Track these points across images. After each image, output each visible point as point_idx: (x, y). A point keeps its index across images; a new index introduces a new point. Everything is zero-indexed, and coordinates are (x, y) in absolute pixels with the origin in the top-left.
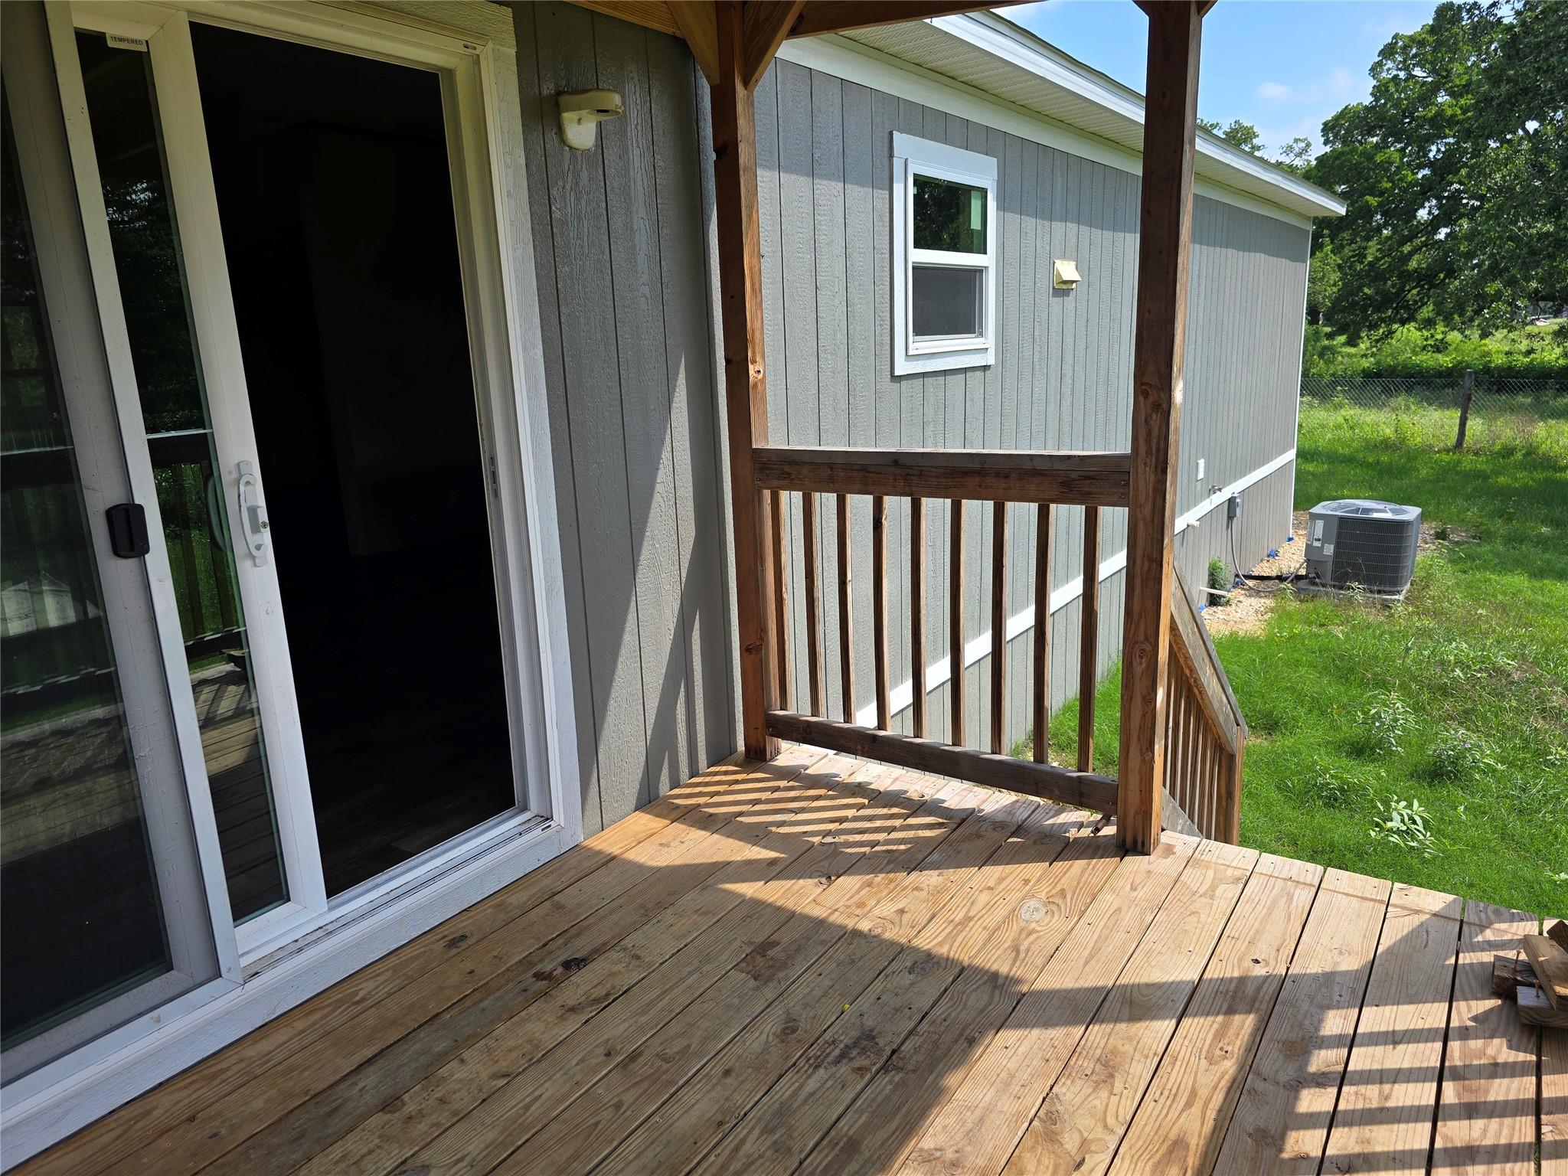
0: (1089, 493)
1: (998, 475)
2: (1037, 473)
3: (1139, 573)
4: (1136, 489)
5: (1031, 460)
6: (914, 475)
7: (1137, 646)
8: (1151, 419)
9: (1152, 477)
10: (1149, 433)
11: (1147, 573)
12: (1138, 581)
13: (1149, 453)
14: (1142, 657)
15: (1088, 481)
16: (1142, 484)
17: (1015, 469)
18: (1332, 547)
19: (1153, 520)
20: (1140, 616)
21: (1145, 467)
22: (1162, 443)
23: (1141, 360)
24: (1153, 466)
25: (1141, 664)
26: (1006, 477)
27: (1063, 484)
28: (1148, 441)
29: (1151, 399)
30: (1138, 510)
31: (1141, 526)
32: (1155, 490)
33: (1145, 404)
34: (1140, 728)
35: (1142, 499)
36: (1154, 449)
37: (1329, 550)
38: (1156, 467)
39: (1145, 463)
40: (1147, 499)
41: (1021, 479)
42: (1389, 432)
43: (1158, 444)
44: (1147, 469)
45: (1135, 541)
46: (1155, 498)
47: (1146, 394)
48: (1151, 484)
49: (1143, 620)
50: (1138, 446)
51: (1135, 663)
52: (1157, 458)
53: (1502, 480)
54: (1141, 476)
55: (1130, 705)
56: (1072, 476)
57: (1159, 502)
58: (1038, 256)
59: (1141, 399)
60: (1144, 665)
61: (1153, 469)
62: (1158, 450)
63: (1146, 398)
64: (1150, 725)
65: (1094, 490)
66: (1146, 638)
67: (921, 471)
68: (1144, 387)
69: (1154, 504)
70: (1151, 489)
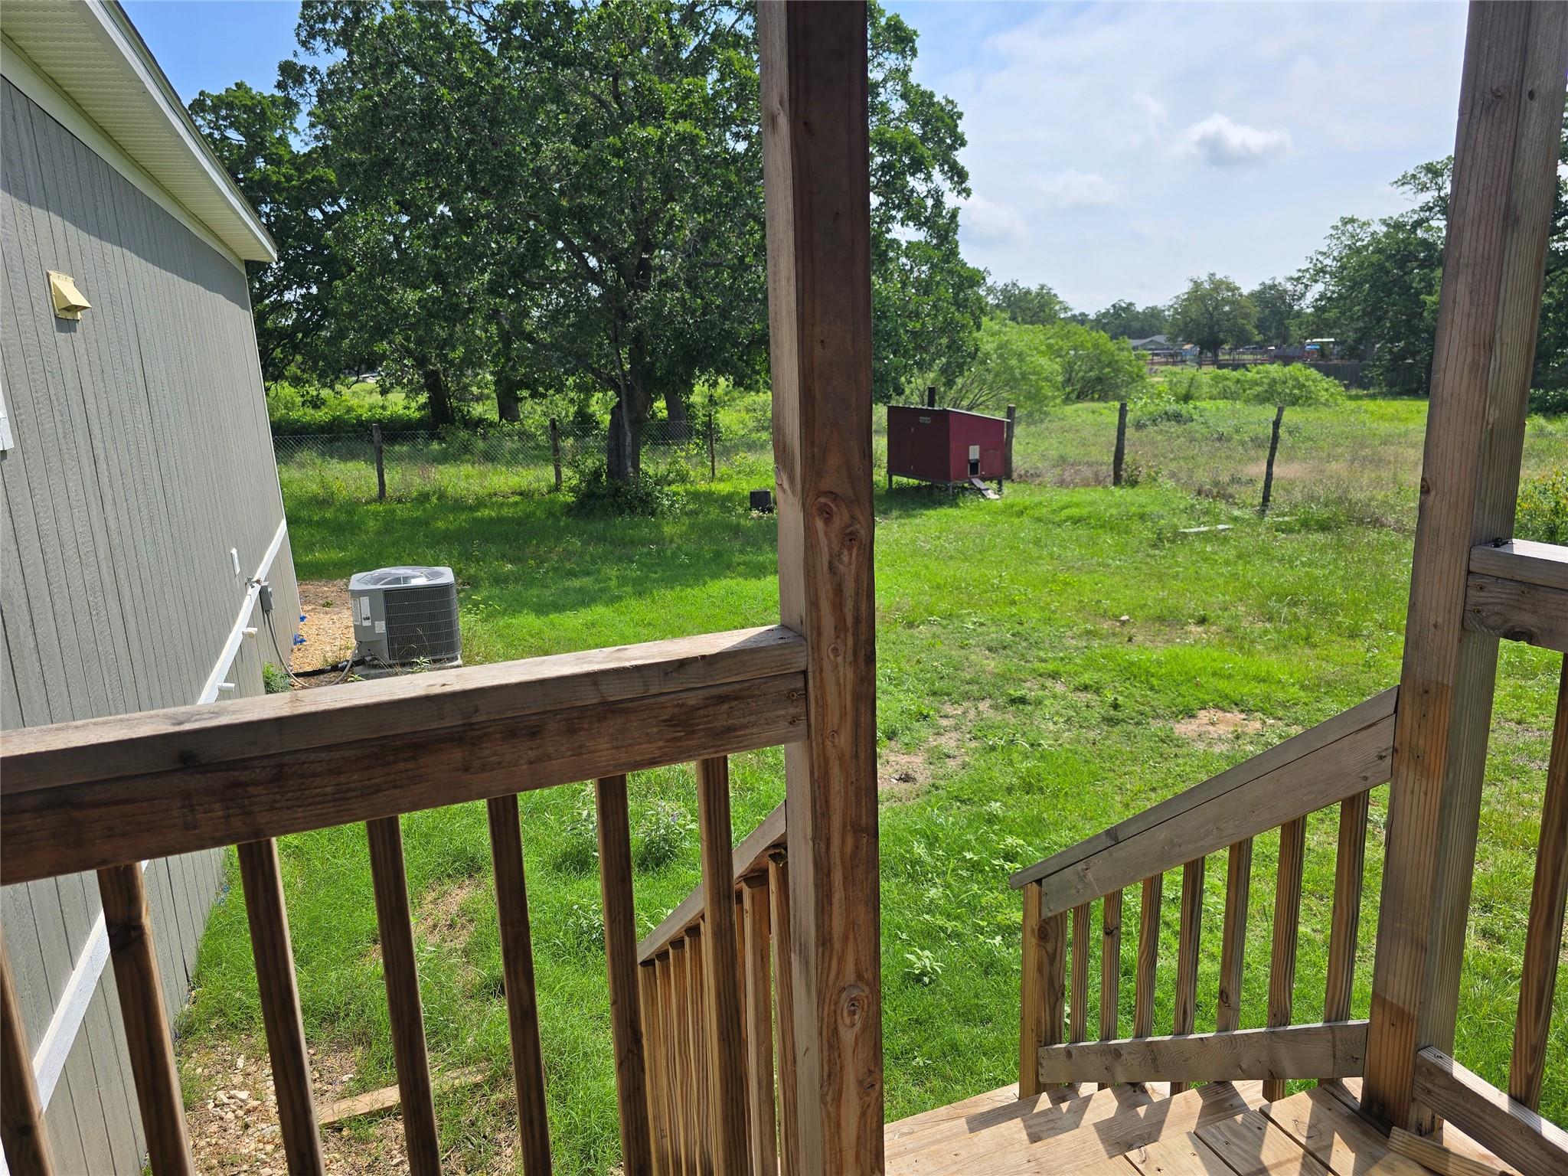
0: (730, 730)
1: (512, 732)
2: (609, 709)
3: (838, 862)
4: (822, 704)
5: (596, 684)
6: (254, 783)
7: (844, 995)
8: (841, 561)
9: (850, 675)
10: (838, 590)
11: (854, 856)
12: (837, 877)
13: (840, 629)
14: (854, 1013)
15: (725, 707)
16: (831, 690)
17: (555, 712)
18: (383, 623)
19: (856, 756)
20: (845, 939)
21: (836, 655)
22: (864, 606)
23: (812, 445)
24: (850, 652)
25: (853, 1025)
26: (534, 732)
27: (672, 722)
28: (838, 606)
29: (837, 523)
30: (828, 743)
31: (835, 770)
32: (857, 697)
33: (826, 533)
34: (858, 1138)
35: (834, 719)
36: (849, 620)
37: (381, 627)
38: (855, 654)
39: (835, 650)
40: (843, 716)
41: (571, 731)
42: (314, 488)
43: (857, 608)
44: (840, 659)
45: (827, 801)
46: (857, 711)
47: (827, 516)
48: (849, 687)
49: (851, 945)
50: (819, 618)
51: (842, 1029)
52: (856, 635)
53: (440, 524)
54: (829, 676)
55: (838, 1107)
56: (692, 702)
57: (864, 719)
58: (27, 259)
59: (819, 524)
60: (858, 1026)
61: (850, 657)
62: (857, 621)
63: (828, 521)
64: (874, 1126)
65: (737, 722)
66: (859, 976)
67: (281, 766)
68: (822, 500)
69: (856, 724)
70: (849, 698)
